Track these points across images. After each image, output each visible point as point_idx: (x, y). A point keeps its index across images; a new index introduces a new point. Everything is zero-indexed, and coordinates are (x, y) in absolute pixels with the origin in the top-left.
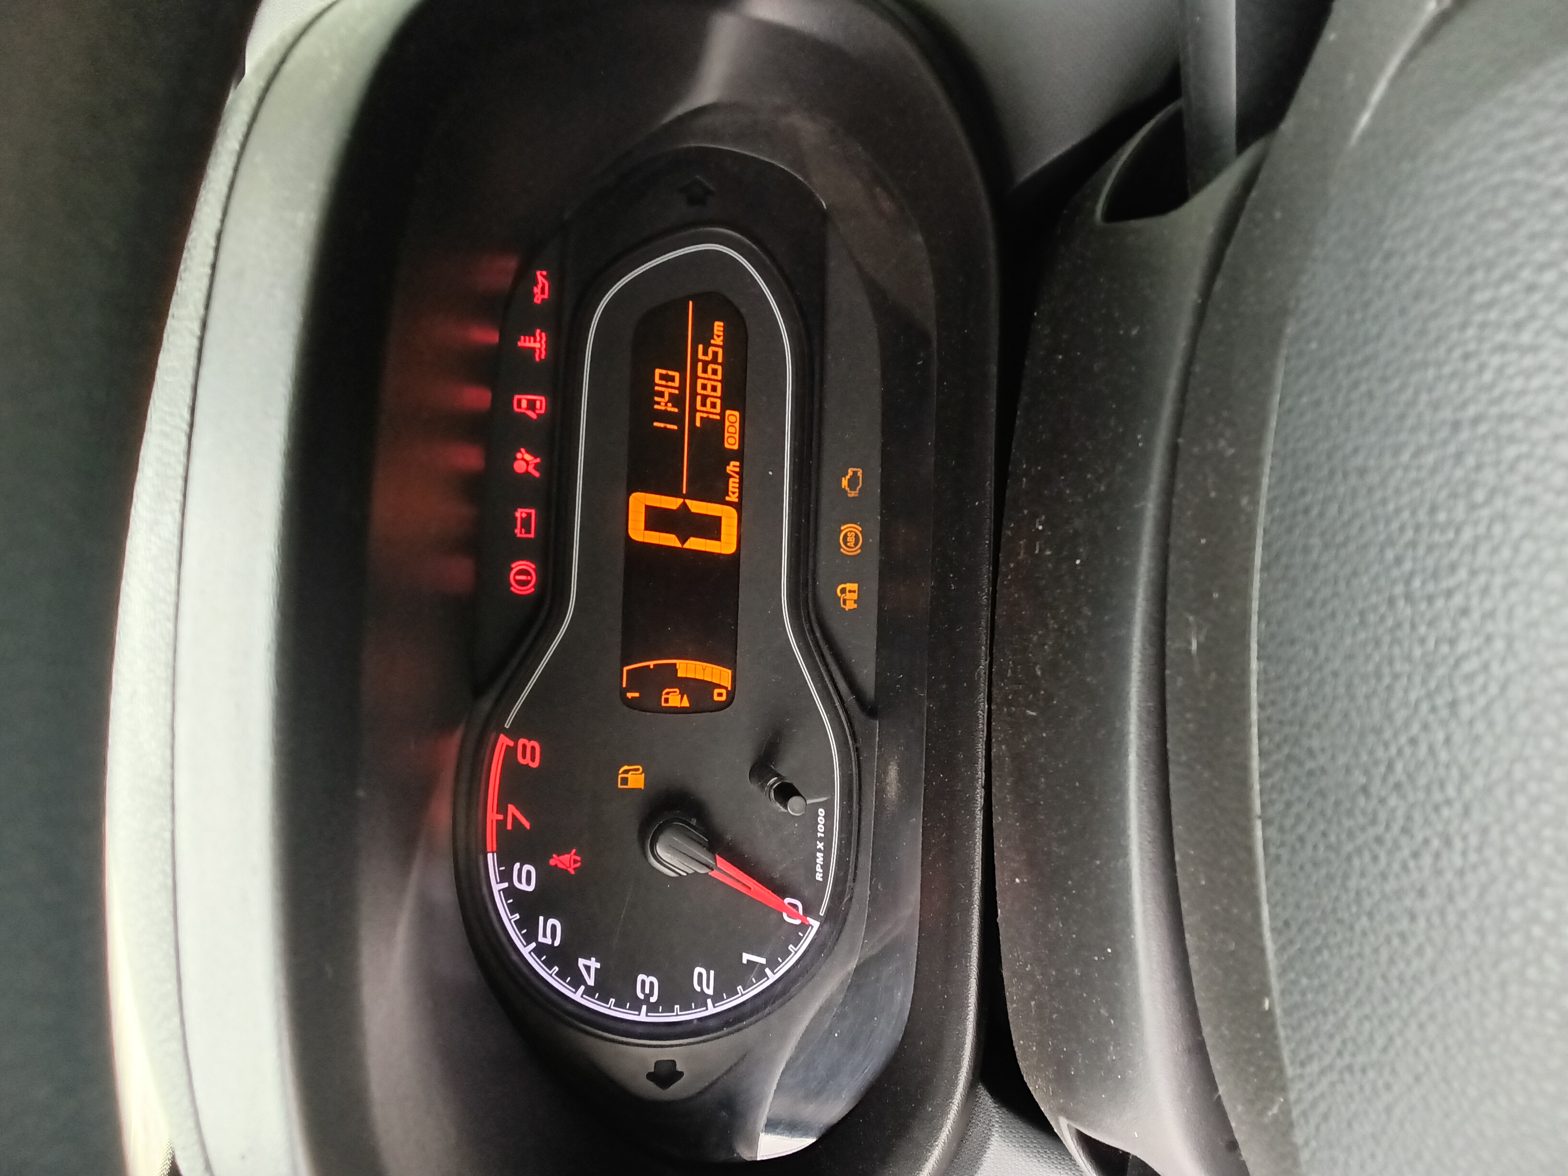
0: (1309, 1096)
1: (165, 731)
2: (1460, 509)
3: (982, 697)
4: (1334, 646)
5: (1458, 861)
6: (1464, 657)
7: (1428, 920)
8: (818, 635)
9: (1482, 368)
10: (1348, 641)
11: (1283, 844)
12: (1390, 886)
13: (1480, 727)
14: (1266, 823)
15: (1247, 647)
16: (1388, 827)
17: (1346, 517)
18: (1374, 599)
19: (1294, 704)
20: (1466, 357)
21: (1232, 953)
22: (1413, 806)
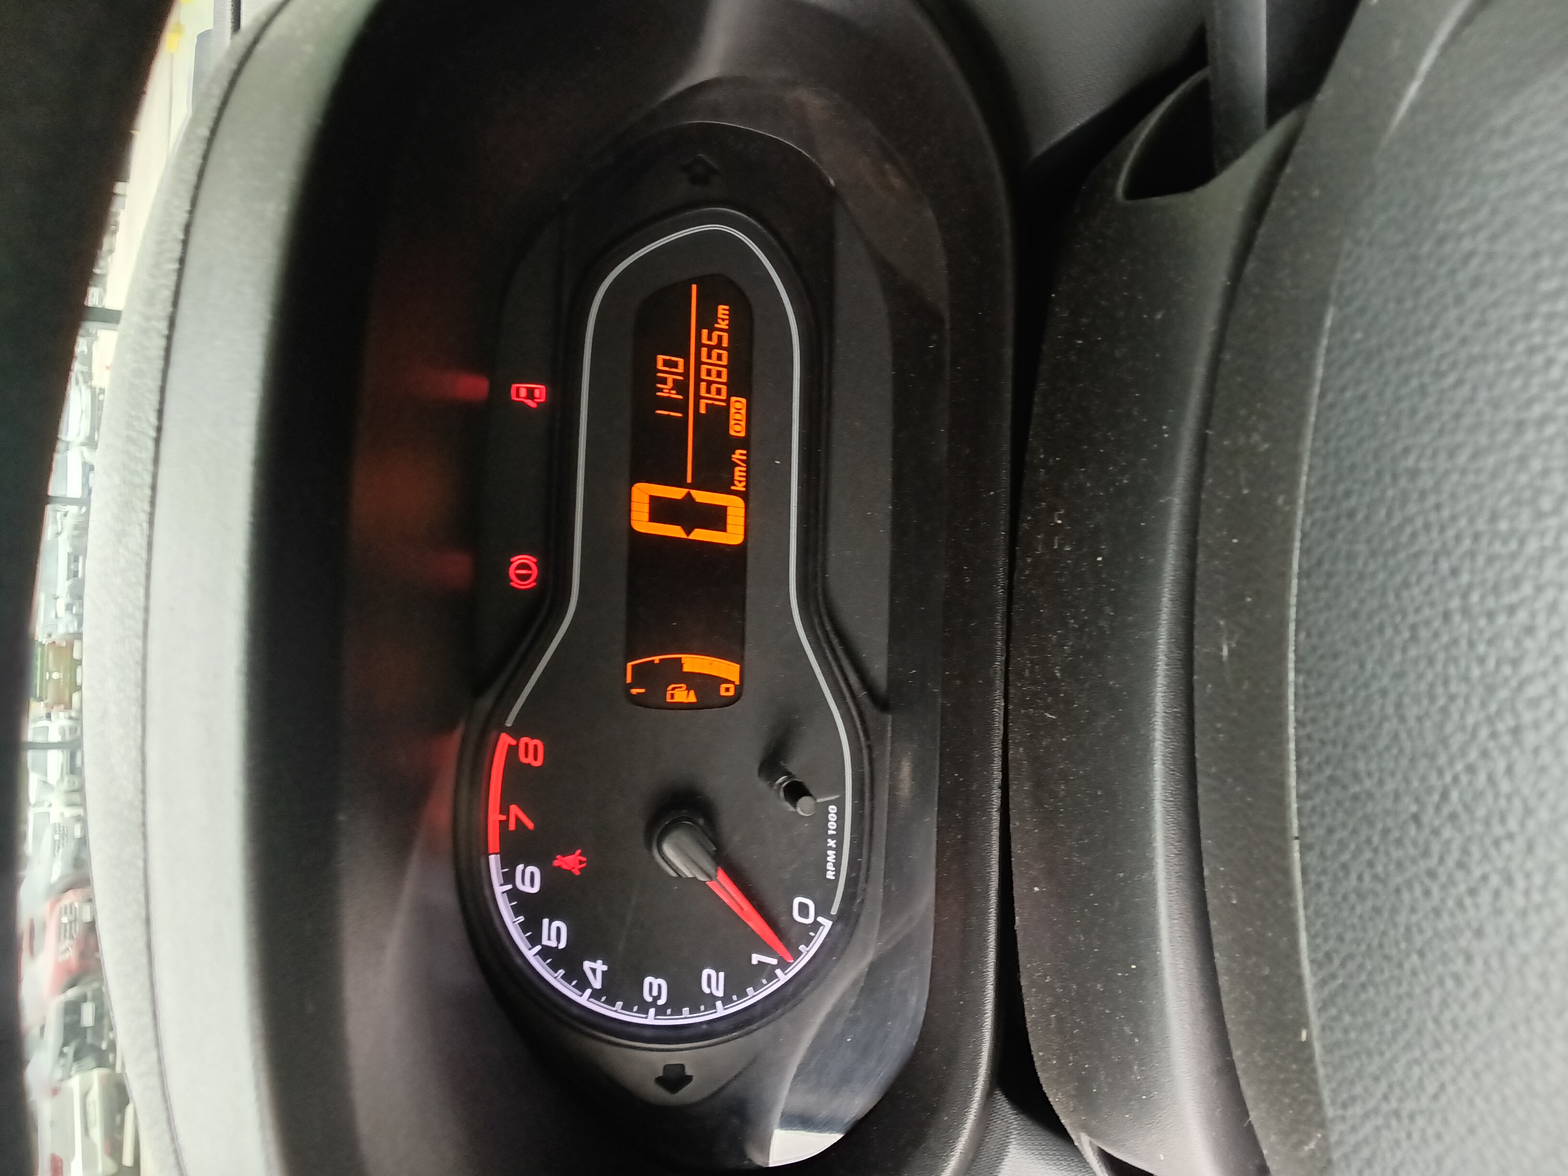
0: (1352, 1140)
1: (135, 755)
2: (1525, 516)
3: (999, 693)
4: (1381, 662)
5: (1520, 901)
6: (1528, 680)
7: (1486, 962)
8: (828, 628)
9: (1550, 362)
10: (1398, 657)
11: (1324, 872)
12: (1445, 922)
13: (1546, 756)
14: (1305, 848)
15: (1283, 658)
16: (1441, 860)
17: (1395, 523)
18: (1427, 612)
19: (1337, 723)
20: (1531, 351)
21: (1266, 978)
22: (1469, 839)
